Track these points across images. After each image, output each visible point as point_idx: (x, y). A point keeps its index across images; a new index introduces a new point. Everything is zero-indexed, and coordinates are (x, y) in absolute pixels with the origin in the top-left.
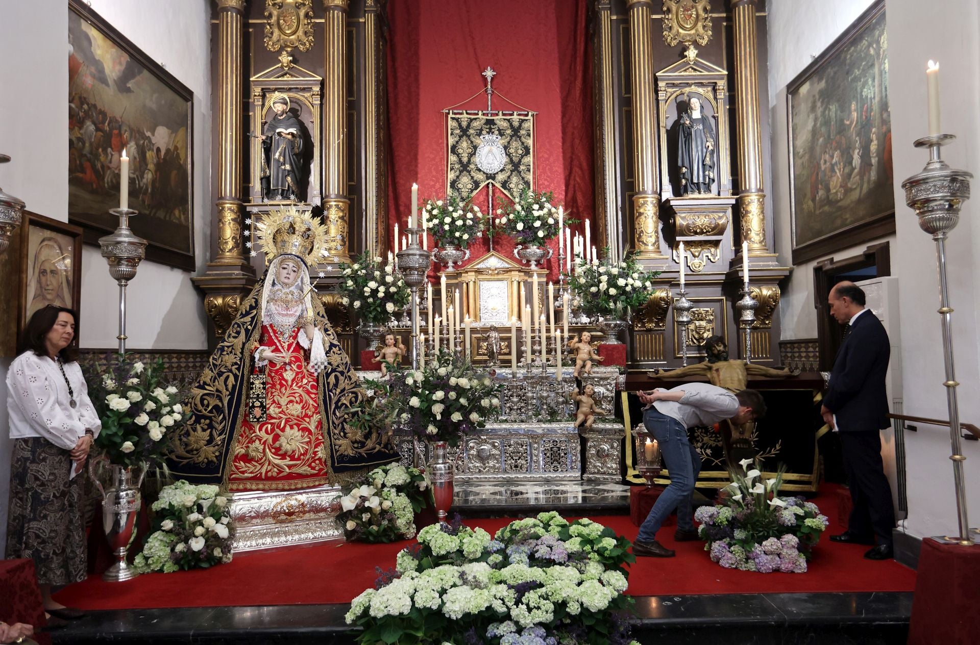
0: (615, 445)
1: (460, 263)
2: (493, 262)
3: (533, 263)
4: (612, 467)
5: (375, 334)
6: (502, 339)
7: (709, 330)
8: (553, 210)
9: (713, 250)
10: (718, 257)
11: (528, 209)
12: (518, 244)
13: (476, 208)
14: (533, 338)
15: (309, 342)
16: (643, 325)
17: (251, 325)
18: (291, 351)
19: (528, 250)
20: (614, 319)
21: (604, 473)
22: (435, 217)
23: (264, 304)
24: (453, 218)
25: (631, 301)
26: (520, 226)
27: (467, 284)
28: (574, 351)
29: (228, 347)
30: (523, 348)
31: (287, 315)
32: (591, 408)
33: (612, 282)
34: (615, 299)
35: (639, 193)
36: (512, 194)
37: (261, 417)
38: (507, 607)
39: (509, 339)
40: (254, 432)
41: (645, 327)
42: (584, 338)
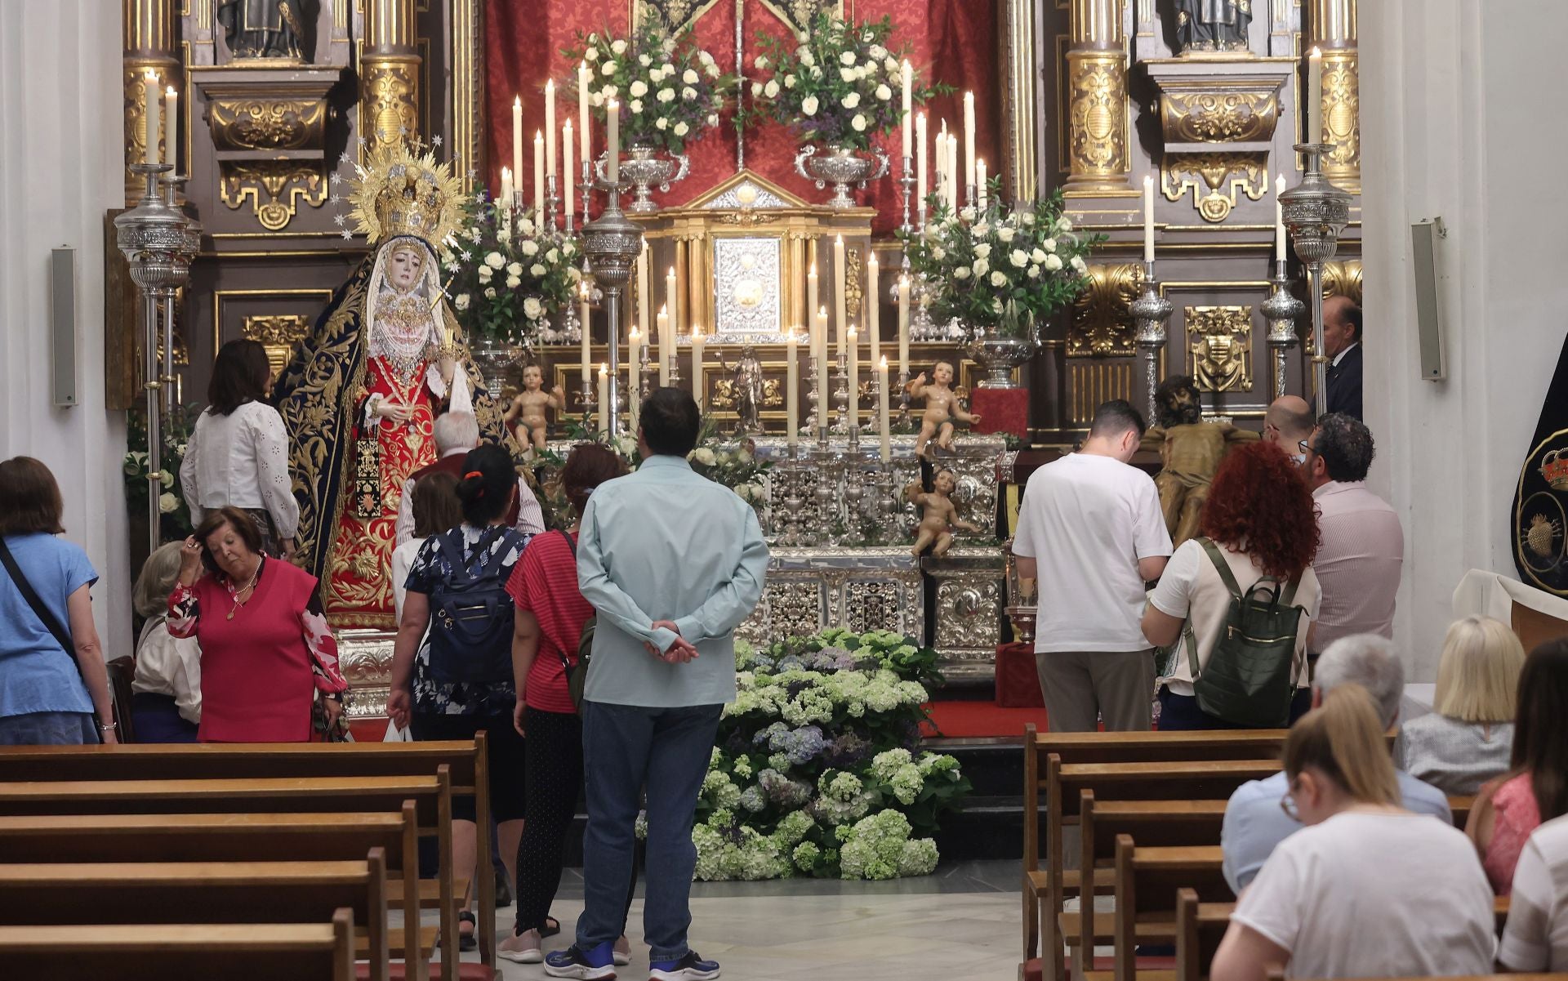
0: (991, 590)
1: (665, 188)
2: (748, 194)
3: (842, 189)
4: (983, 633)
5: (500, 364)
6: (768, 373)
7: (1238, 357)
8: (891, 64)
9: (1252, 171)
10: (1265, 188)
11: (831, 64)
12: (805, 144)
13: (705, 58)
14: (832, 371)
15: (444, 386)
16: (1086, 344)
17: (350, 357)
18: (414, 401)
19: (830, 160)
20: (1004, 336)
21: (967, 647)
22: (608, 80)
23: (370, 322)
24: (651, 85)
25: (1039, 299)
26: (810, 106)
27: (686, 244)
28: (920, 402)
29: (314, 394)
30: (812, 395)
31: (409, 340)
32: (949, 520)
33: (1000, 257)
34: (1004, 293)
35: (1079, 45)
36: (791, 17)
37: (373, 511)
38: (778, 707)
39: (782, 373)
40: (363, 534)
41: (1090, 348)
42: (938, 374)
